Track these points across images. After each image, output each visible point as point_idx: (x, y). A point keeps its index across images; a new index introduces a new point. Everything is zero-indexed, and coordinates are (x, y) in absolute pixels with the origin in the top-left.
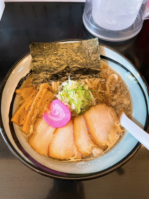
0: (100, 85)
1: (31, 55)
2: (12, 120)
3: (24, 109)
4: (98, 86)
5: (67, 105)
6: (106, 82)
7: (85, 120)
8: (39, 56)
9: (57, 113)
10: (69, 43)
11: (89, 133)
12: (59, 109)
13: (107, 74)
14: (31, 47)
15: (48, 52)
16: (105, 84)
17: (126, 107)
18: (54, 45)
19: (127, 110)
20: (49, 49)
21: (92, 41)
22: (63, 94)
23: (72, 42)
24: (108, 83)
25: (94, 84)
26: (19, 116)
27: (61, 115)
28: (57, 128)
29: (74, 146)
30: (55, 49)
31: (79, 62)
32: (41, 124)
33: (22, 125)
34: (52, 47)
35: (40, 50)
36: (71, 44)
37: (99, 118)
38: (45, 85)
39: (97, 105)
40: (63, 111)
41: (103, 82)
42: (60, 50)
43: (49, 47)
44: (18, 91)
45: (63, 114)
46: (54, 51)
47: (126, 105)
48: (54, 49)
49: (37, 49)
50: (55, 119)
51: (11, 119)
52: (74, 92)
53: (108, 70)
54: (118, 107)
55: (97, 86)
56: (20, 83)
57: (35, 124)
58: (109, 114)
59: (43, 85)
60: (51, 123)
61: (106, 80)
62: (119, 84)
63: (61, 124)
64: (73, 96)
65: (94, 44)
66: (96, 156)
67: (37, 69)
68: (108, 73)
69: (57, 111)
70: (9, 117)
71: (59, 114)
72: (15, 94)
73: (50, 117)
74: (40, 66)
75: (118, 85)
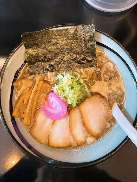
0: (95, 75)
1: (24, 45)
2: (13, 115)
3: (23, 101)
4: (93, 75)
5: (63, 100)
6: (101, 72)
7: (80, 112)
8: (33, 45)
9: (54, 106)
10: (63, 29)
11: (84, 124)
12: (56, 102)
13: (102, 63)
14: (23, 37)
15: (41, 41)
16: (100, 73)
17: (118, 97)
18: (47, 32)
19: (120, 101)
20: (43, 37)
21: (88, 27)
22: (59, 88)
23: (66, 28)
24: (103, 72)
25: (89, 74)
26: (20, 109)
27: (58, 108)
28: (54, 120)
29: (71, 135)
30: (49, 37)
31: (75, 50)
32: (40, 116)
33: (23, 118)
34: (45, 34)
35: (33, 39)
36: (66, 30)
37: (93, 110)
38: (40, 77)
39: (91, 97)
40: (59, 104)
41: (98, 71)
42: (54, 37)
43: (42, 35)
44: (15, 84)
45: (59, 107)
46: (47, 39)
47: (119, 96)
48: (47, 36)
49: (29, 38)
50: (52, 111)
51: (12, 113)
52: (69, 89)
53: (103, 57)
54: (111, 98)
55: (92, 77)
56: (16, 75)
57: (35, 116)
58: (103, 105)
59: (39, 77)
60: (49, 115)
61: (101, 70)
62: (114, 73)
63: (58, 116)
64: (69, 93)
65: (90, 31)
66: (89, 143)
67: (32, 60)
68: (103, 61)
69: (54, 104)
70: (10, 112)
71: (56, 107)
72: (13, 87)
73: (48, 109)
74: (34, 57)
75: (113, 75)
